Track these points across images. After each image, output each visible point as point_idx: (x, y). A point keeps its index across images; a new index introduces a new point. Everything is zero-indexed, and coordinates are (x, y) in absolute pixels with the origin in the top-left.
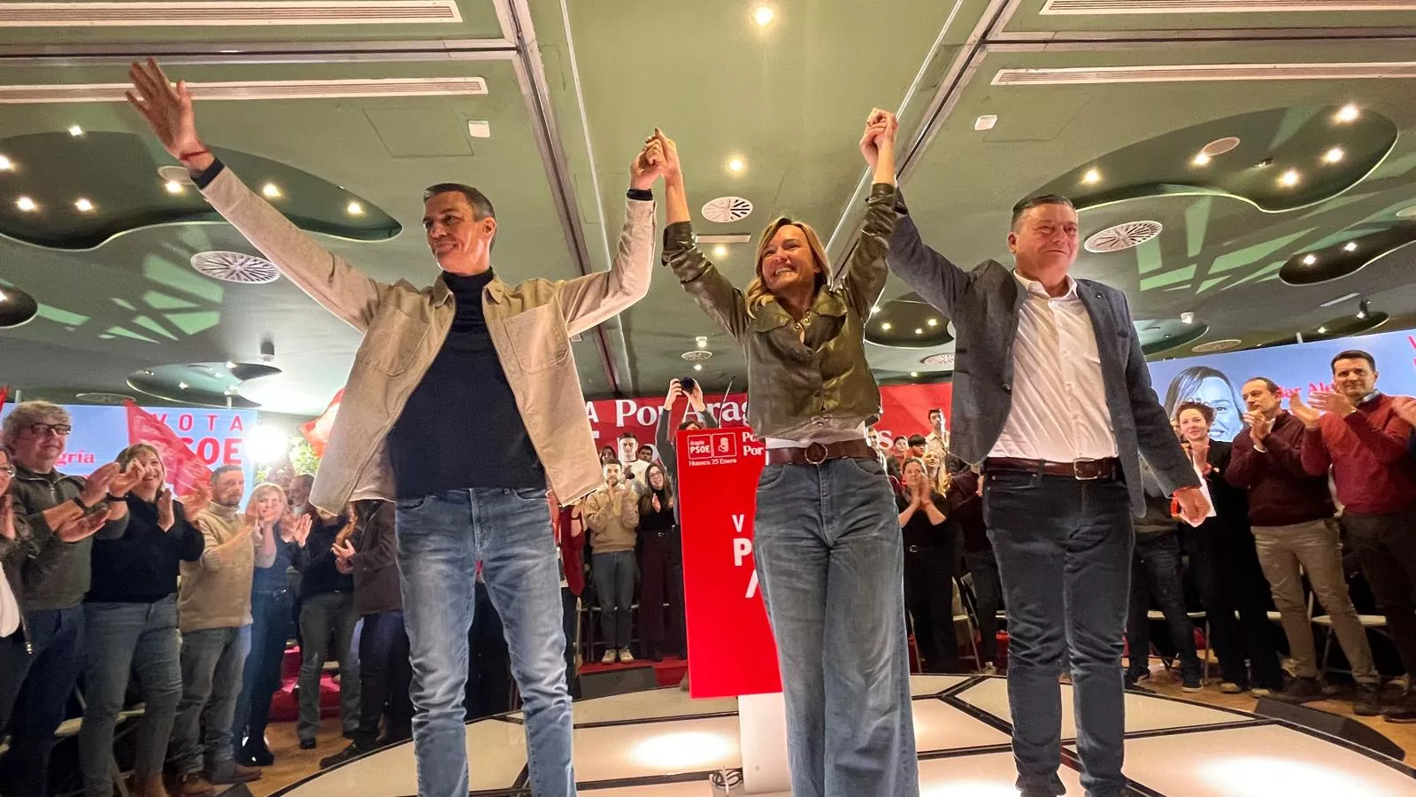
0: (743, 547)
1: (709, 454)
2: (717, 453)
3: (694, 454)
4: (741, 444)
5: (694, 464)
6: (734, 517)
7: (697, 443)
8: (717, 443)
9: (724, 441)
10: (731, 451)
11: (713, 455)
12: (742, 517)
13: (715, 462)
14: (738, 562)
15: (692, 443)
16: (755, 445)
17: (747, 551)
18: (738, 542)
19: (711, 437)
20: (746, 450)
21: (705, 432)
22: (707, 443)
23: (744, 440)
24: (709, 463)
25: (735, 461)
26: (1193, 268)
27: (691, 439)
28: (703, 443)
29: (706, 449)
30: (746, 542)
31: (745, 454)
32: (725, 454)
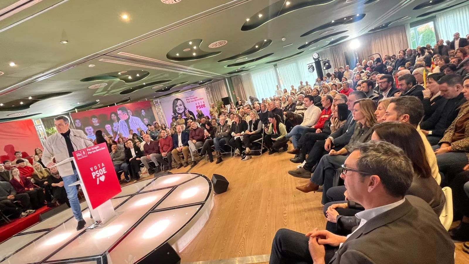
0: (94, 174)
1: (81, 156)
2: (83, 155)
3: (78, 157)
4: (87, 152)
5: (78, 159)
6: (91, 168)
7: (78, 154)
8: (82, 153)
9: (84, 152)
10: (86, 154)
11: (82, 156)
12: (92, 168)
13: (83, 157)
14: (94, 178)
15: (77, 154)
16: (90, 151)
17: (95, 175)
18: (93, 173)
19: (81, 152)
20: (89, 153)
21: (79, 151)
22: (80, 153)
23: (88, 151)
24: (82, 158)
25: (87, 156)
26: (106, 92)
27: (77, 153)
28: (79, 154)
29: (80, 155)
30: (94, 173)
31: (89, 154)
32: (84, 155)
